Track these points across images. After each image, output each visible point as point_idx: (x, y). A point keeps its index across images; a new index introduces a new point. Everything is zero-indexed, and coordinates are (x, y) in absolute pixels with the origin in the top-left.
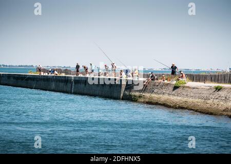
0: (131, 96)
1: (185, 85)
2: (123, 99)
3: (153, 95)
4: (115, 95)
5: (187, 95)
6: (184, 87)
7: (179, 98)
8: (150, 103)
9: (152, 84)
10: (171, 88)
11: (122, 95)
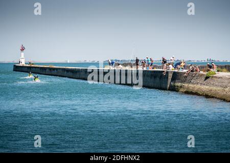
0: (175, 86)
1: (214, 75)
2: (169, 90)
3: (191, 85)
4: (163, 86)
5: (213, 85)
6: (212, 77)
7: (207, 87)
8: (187, 93)
9: (191, 74)
10: (204, 79)
11: (168, 86)
